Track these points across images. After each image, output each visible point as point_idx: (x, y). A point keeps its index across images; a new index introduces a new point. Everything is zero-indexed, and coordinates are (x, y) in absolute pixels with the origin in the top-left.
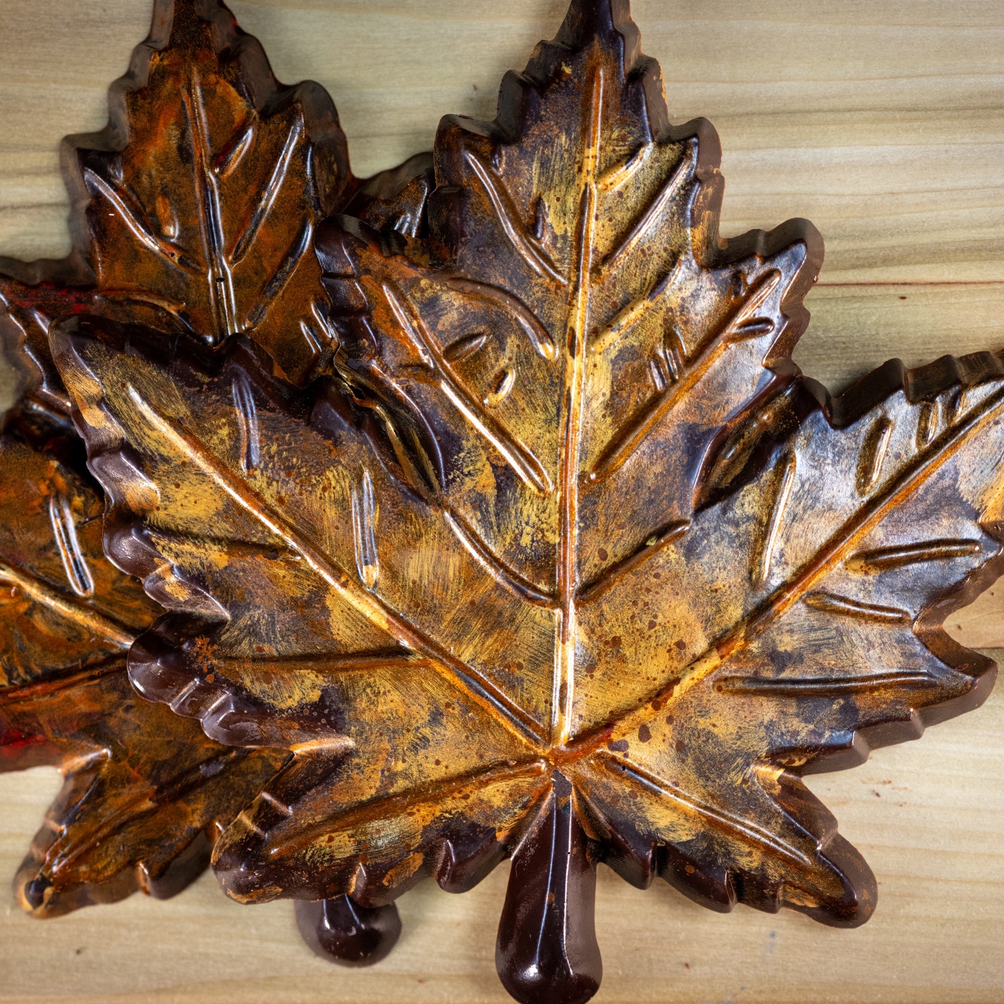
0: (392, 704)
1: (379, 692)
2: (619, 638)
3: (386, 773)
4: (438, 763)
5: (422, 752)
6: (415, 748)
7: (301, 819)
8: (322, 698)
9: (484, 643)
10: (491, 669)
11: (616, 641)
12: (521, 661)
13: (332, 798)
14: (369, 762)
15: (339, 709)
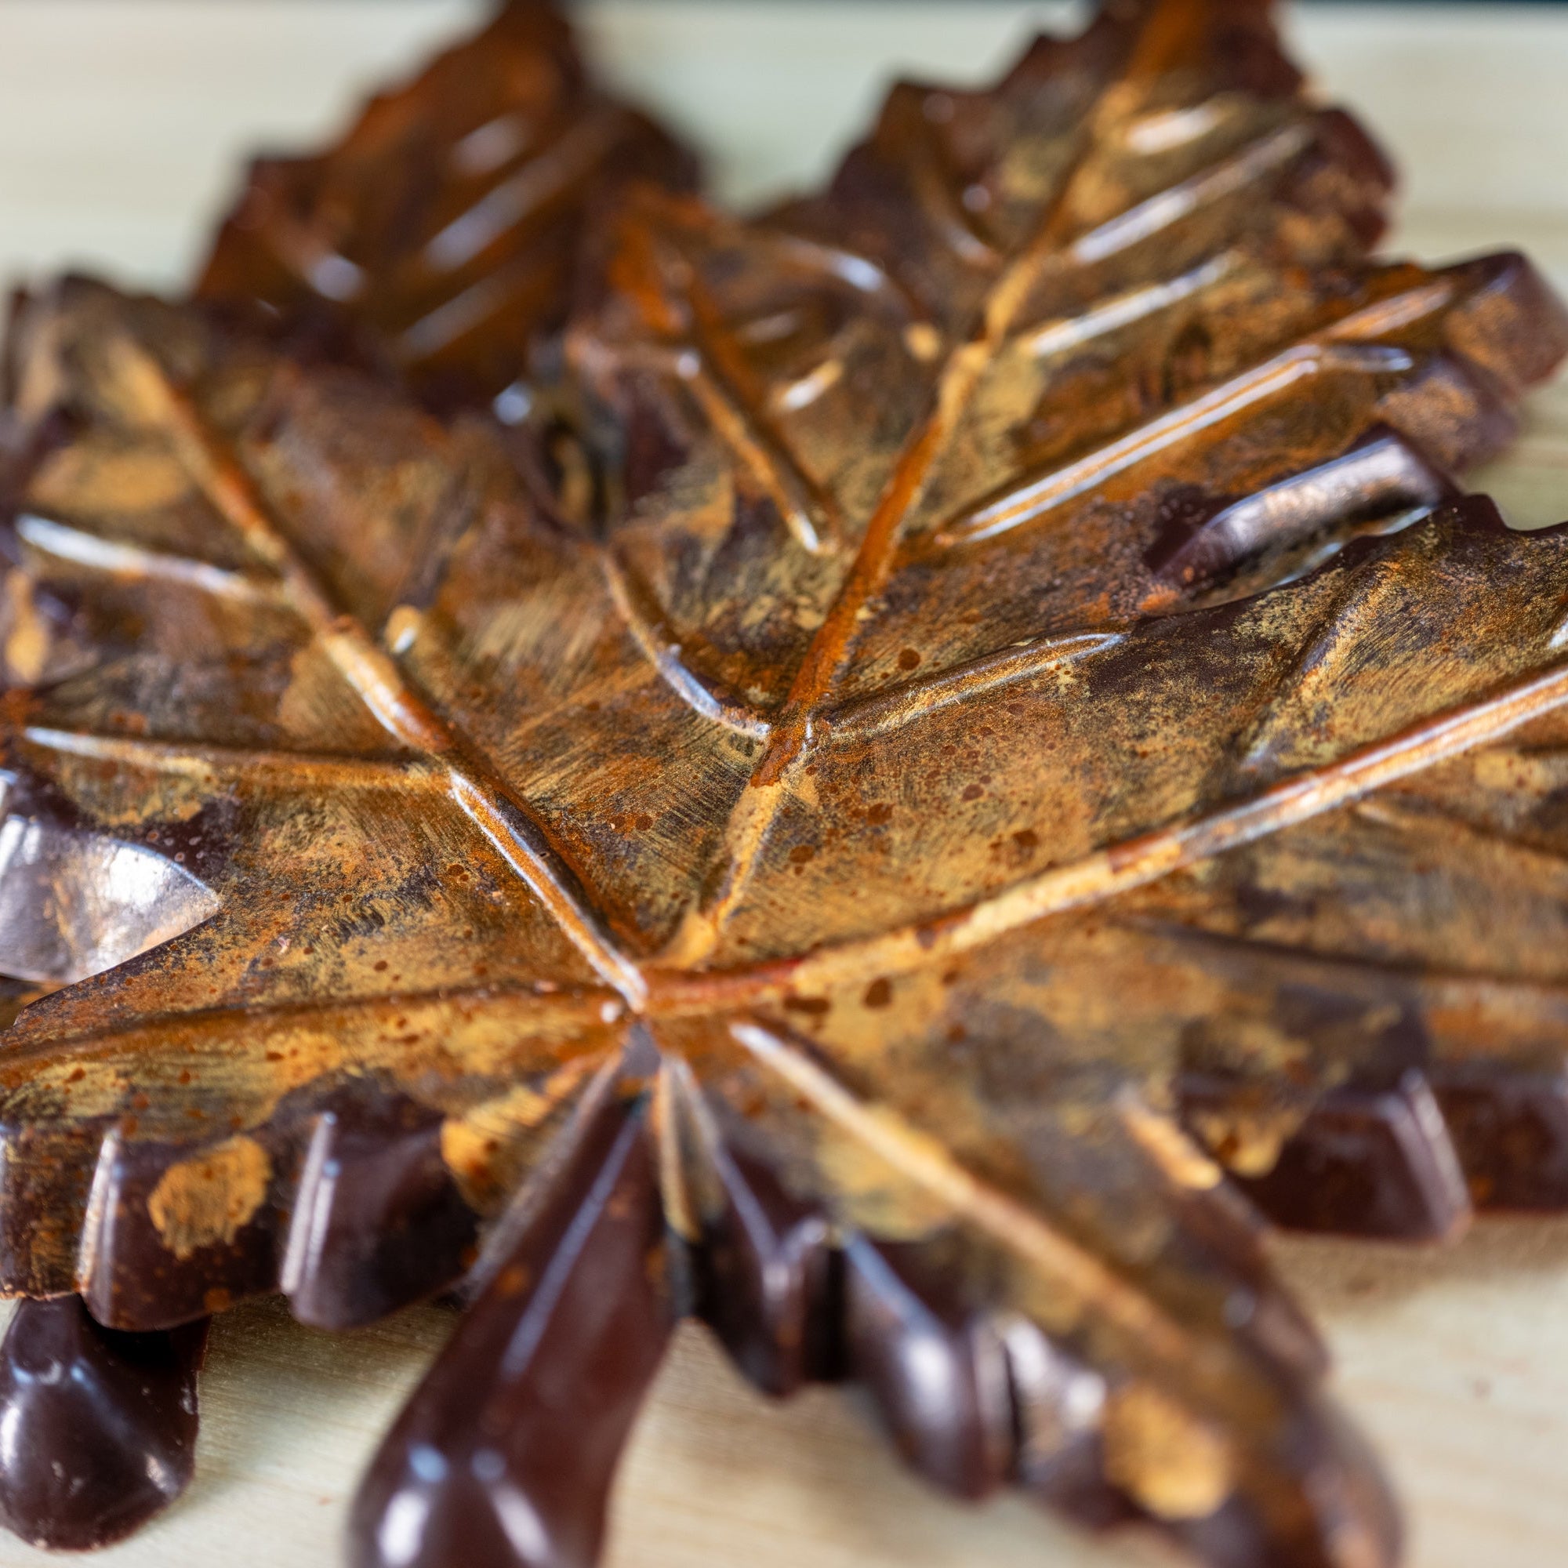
0: (338, 851)
1: (321, 825)
2: (889, 808)
3: (261, 968)
4: (381, 966)
5: (356, 941)
6: (345, 931)
7: (35, 1031)
8: (198, 819)
9: (585, 774)
10: (583, 820)
11: (880, 814)
12: (651, 814)
13: (121, 999)
14: (235, 942)
15: (224, 840)
